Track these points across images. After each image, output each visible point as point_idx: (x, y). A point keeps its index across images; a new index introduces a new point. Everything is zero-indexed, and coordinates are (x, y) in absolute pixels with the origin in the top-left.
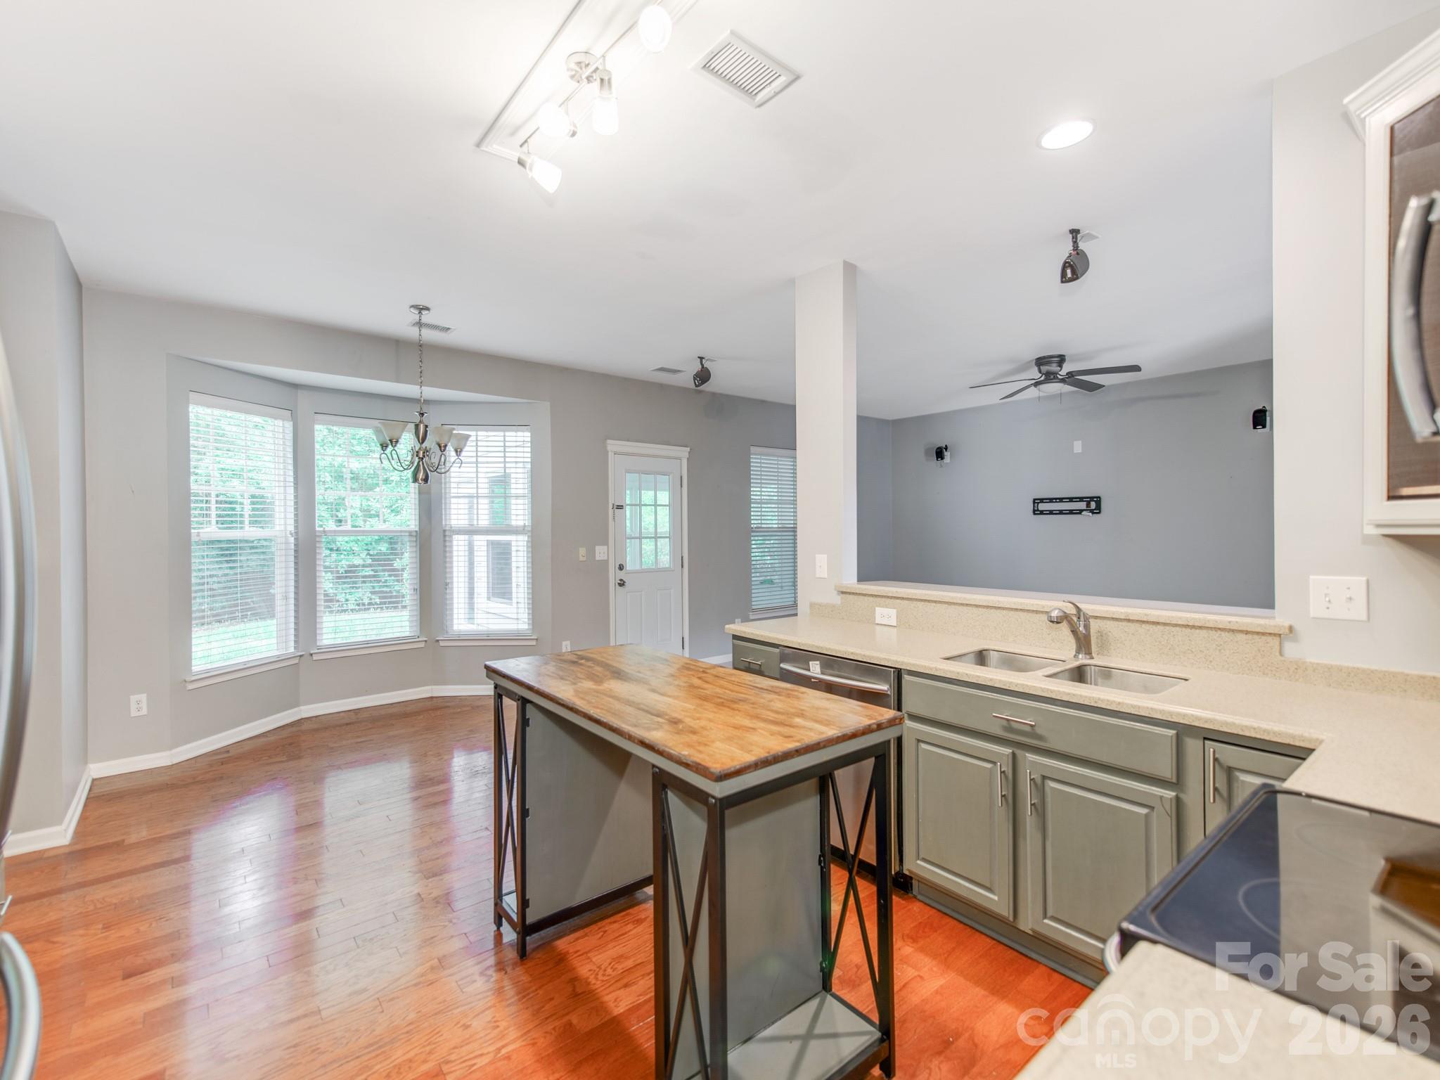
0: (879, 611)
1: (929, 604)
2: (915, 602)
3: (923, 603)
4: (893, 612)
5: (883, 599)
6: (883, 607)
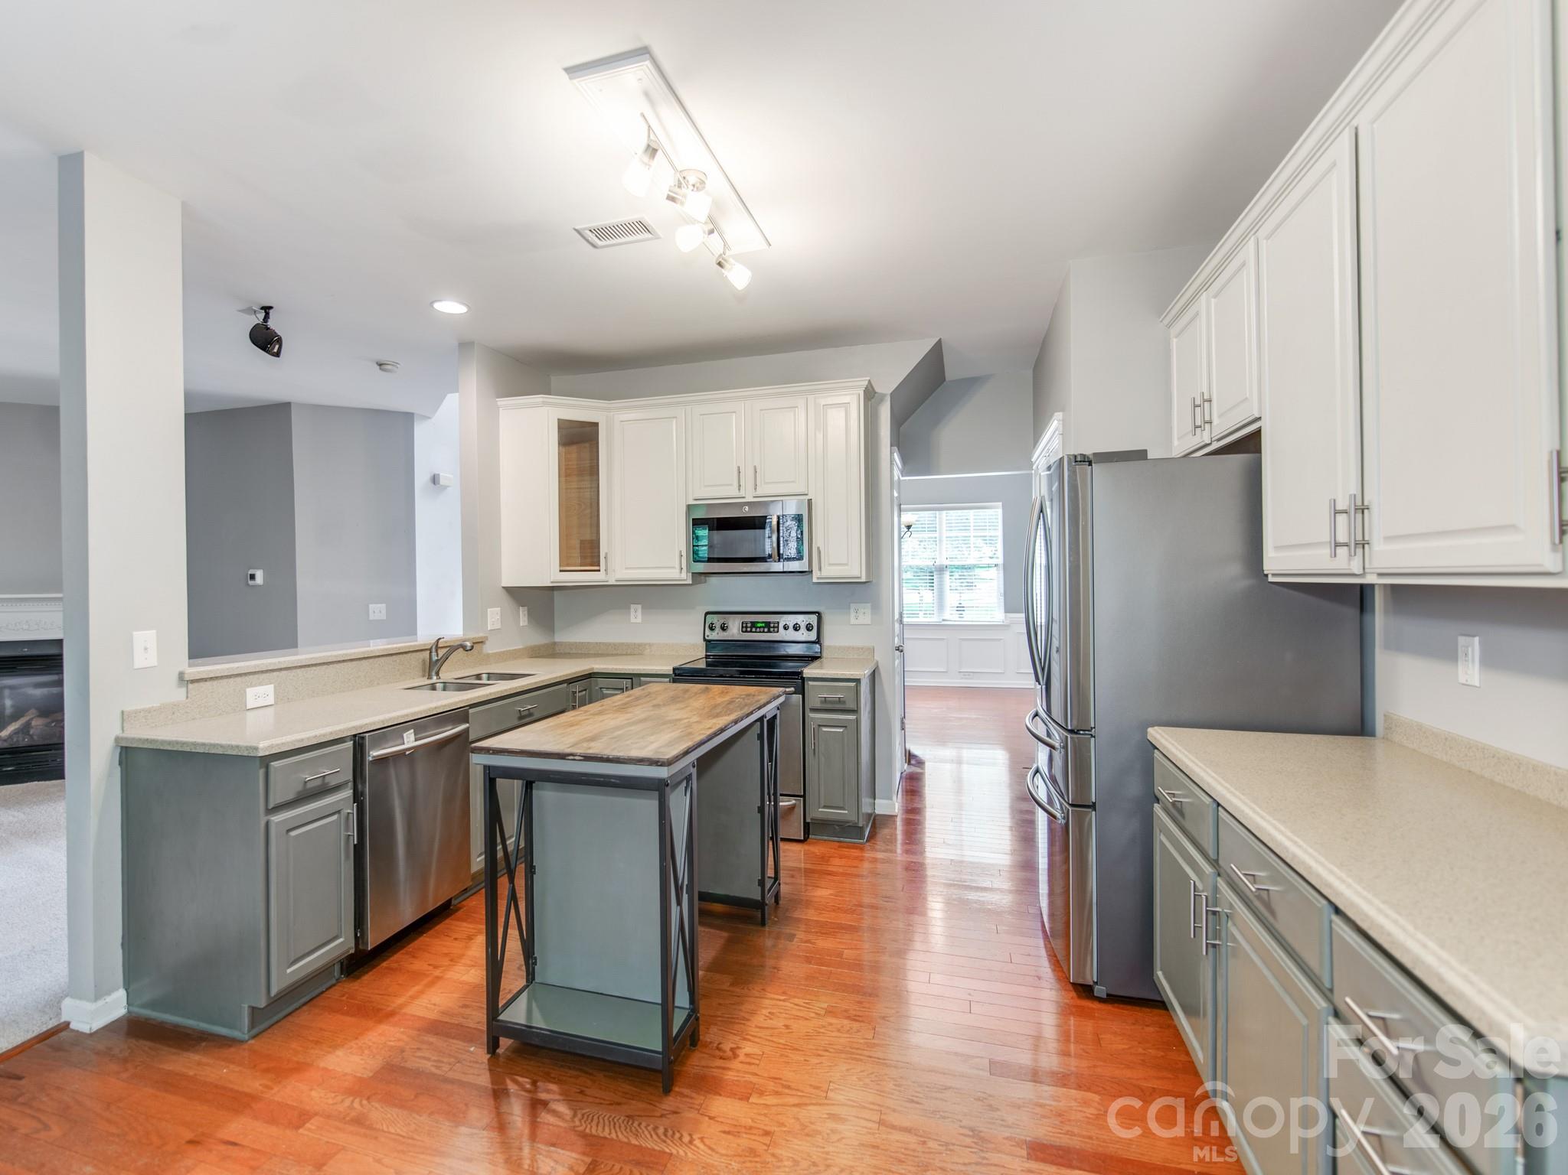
0: (250, 692)
1: (309, 669)
2: (294, 671)
3: (303, 669)
4: (270, 689)
5: (256, 676)
6: (255, 686)
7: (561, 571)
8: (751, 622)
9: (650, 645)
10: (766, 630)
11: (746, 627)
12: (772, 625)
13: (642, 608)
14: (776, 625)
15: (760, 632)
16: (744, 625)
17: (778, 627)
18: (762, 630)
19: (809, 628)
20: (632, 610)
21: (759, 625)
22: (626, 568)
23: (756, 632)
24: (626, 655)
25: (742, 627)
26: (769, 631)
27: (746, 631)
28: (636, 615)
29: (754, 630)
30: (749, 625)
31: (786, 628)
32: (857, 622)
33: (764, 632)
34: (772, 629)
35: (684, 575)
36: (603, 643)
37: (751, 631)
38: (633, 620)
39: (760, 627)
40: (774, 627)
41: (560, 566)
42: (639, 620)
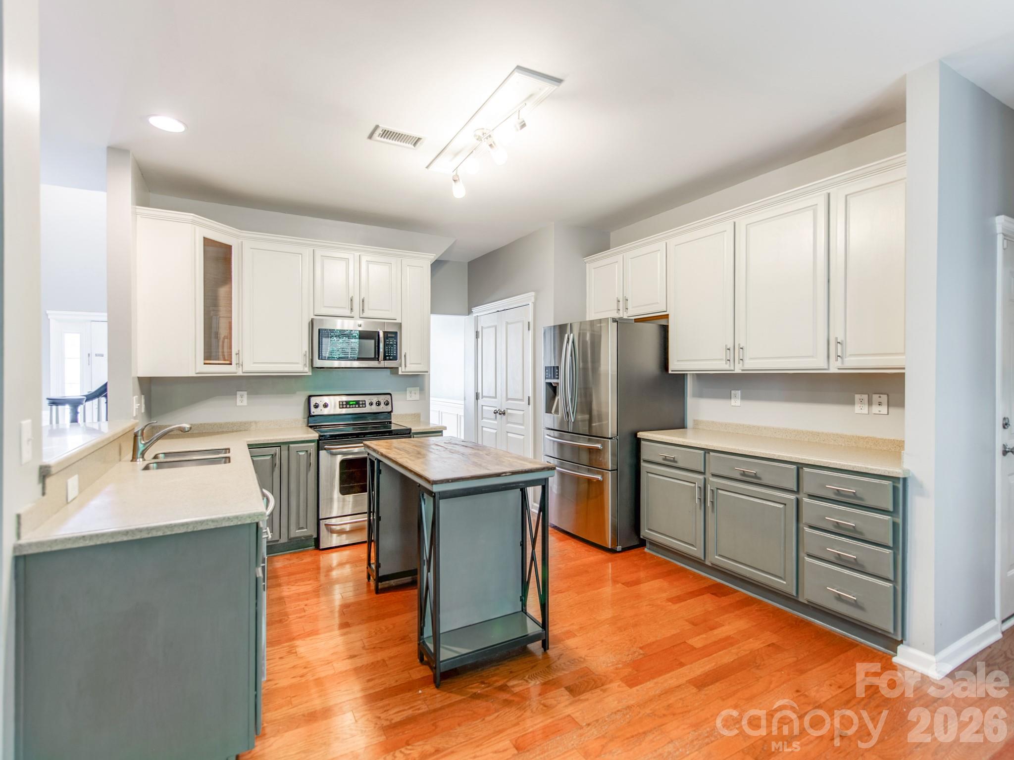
0: (69, 484)
4: (76, 480)
6: (70, 476)
7: (205, 364)
8: (346, 401)
9: (256, 423)
10: (357, 406)
11: (343, 405)
12: (361, 403)
13: (247, 394)
14: (364, 402)
15: (353, 407)
16: (341, 403)
17: (365, 404)
18: (354, 406)
19: (387, 404)
20: (238, 396)
21: (351, 403)
22: (254, 363)
23: (350, 408)
24: (233, 432)
25: (340, 405)
26: (359, 407)
27: (343, 408)
28: (242, 399)
29: (348, 406)
30: (344, 403)
31: (371, 404)
32: (411, 399)
33: (355, 407)
34: (361, 406)
35: (306, 369)
36: (208, 424)
37: (346, 407)
38: (239, 403)
39: (352, 405)
40: (362, 404)
41: (204, 360)
42: (245, 402)
